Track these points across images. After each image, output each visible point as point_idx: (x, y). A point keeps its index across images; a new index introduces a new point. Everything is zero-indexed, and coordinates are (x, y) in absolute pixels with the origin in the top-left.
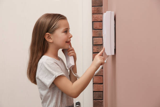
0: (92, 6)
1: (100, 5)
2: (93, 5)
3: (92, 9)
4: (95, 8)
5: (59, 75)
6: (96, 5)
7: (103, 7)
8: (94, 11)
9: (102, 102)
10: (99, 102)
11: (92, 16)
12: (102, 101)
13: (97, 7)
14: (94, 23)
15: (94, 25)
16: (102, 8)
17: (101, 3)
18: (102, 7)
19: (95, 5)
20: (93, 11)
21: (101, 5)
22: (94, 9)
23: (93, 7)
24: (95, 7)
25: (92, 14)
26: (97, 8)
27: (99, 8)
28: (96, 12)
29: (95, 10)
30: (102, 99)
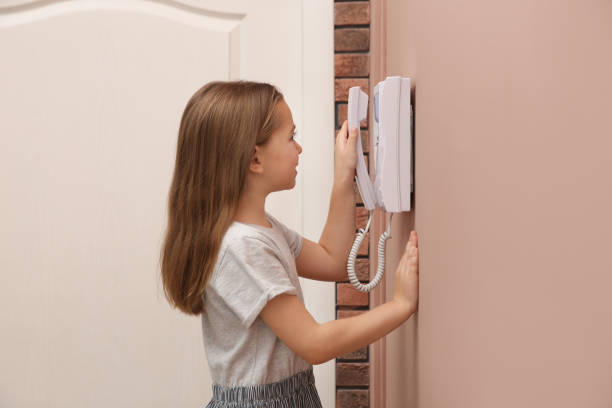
0: (336, 52)
1: (361, 48)
2: (338, 49)
3: (336, 60)
4: (344, 58)
5: (279, 292)
6: (349, 48)
7: (372, 54)
8: (341, 69)
9: (367, 367)
10: (357, 367)
11: (336, 84)
12: (367, 364)
13: (352, 55)
14: (340, 106)
15: (339, 113)
16: (366, 57)
17: (365, 41)
18: (368, 55)
19: (343, 48)
20: (336, 67)
21: (364, 48)
22: (340, 62)
23: (339, 55)
24: (346, 55)
25: (336, 77)
26: (353, 58)
27: (357, 58)
28: (347, 70)
29: (343, 65)
30: (365, 357)
